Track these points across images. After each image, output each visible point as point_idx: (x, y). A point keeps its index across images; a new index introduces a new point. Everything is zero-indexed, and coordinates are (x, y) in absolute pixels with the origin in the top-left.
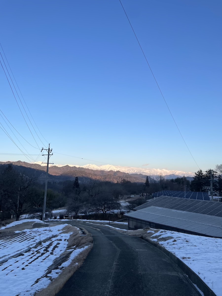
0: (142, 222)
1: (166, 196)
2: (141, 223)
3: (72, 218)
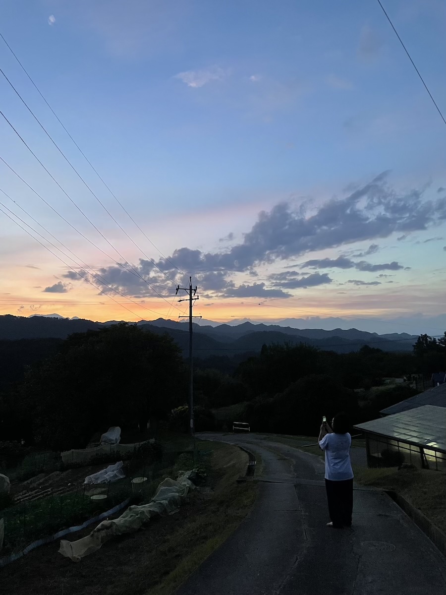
0: (400, 444)
2: (398, 447)
3: (249, 429)
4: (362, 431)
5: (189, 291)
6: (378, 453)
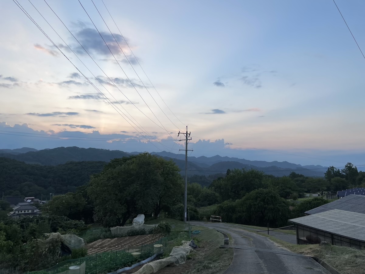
0: (318, 232)
1: (360, 195)
3: (221, 220)
6: (304, 237)
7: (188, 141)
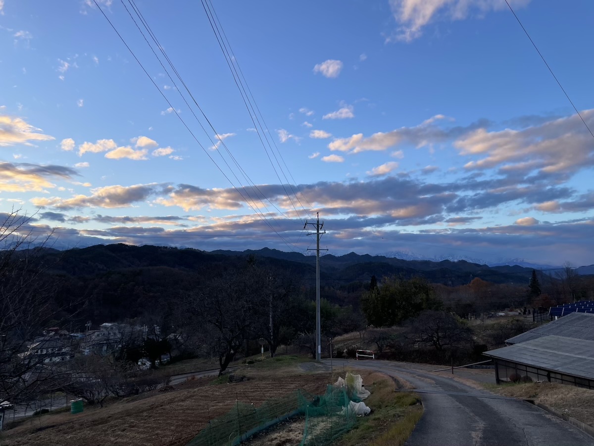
0: (528, 369)
1: (586, 314)
2: (527, 371)
3: (373, 356)
4: (490, 357)
5: (316, 226)
6: (507, 377)
7: (320, 235)
